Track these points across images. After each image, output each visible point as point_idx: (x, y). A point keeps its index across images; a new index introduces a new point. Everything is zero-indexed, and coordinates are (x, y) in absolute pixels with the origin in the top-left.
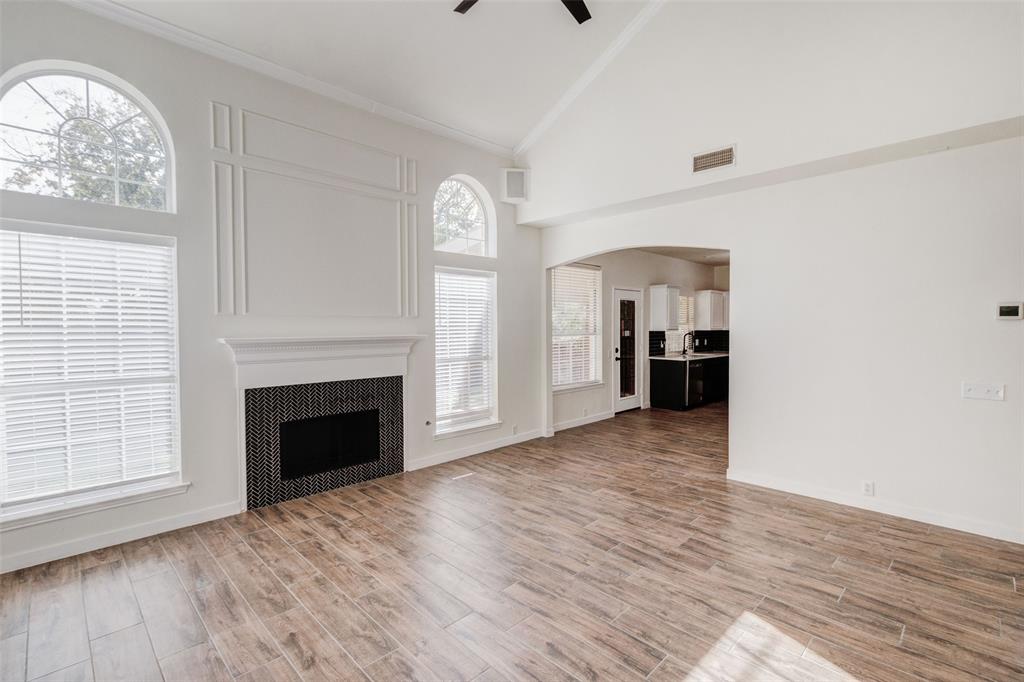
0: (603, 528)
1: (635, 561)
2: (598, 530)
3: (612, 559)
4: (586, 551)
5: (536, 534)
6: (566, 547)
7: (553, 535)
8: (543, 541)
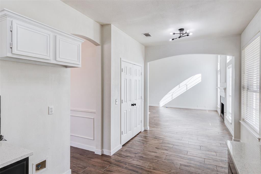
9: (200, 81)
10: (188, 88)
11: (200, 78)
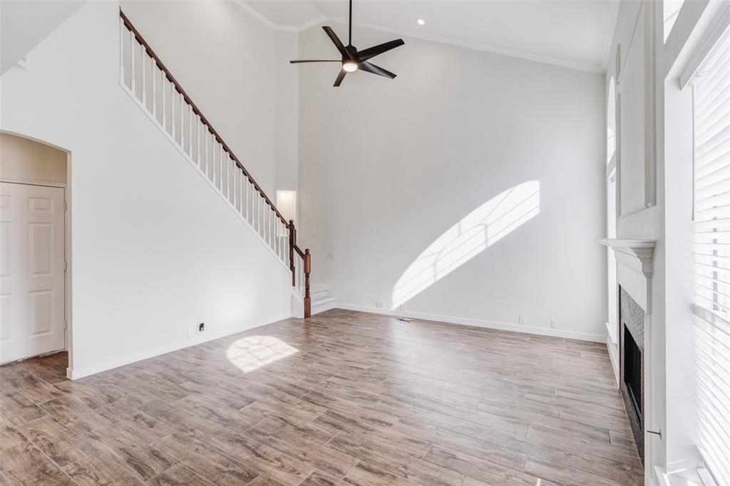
0: (311, 410)
1: (295, 386)
2: (317, 408)
3: (310, 386)
4: (327, 389)
5: (366, 397)
6: (342, 391)
7: (353, 399)
8: (359, 393)
9: (537, 211)
10: (489, 237)
11: (536, 200)
